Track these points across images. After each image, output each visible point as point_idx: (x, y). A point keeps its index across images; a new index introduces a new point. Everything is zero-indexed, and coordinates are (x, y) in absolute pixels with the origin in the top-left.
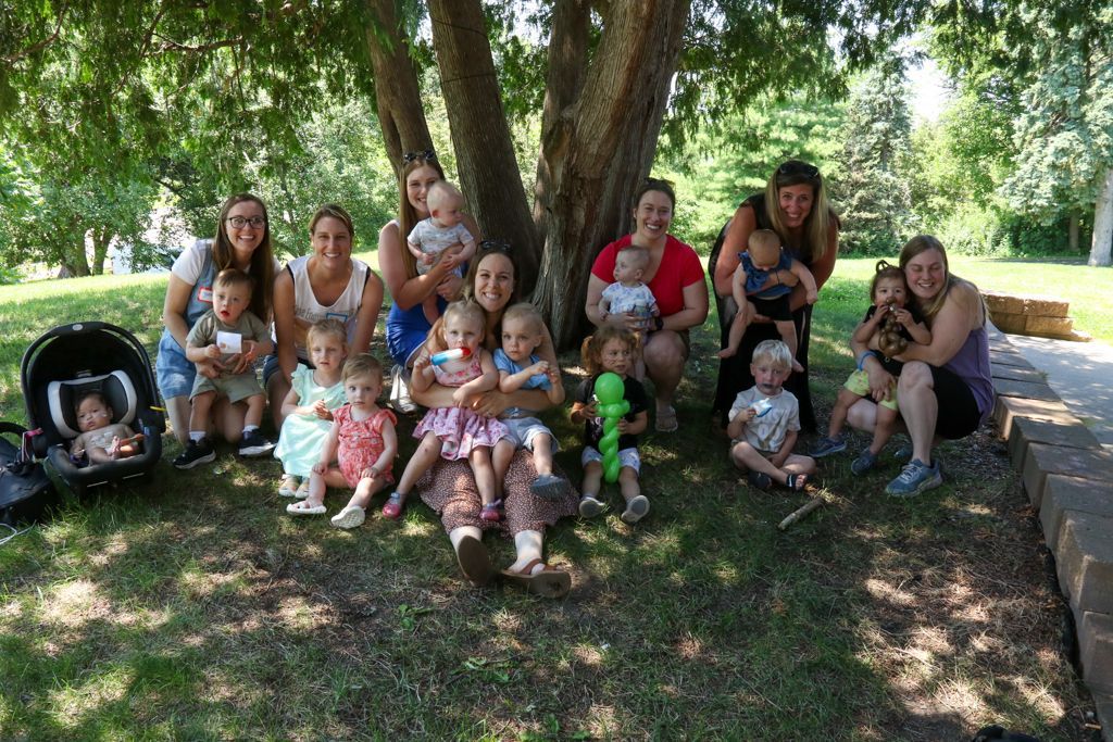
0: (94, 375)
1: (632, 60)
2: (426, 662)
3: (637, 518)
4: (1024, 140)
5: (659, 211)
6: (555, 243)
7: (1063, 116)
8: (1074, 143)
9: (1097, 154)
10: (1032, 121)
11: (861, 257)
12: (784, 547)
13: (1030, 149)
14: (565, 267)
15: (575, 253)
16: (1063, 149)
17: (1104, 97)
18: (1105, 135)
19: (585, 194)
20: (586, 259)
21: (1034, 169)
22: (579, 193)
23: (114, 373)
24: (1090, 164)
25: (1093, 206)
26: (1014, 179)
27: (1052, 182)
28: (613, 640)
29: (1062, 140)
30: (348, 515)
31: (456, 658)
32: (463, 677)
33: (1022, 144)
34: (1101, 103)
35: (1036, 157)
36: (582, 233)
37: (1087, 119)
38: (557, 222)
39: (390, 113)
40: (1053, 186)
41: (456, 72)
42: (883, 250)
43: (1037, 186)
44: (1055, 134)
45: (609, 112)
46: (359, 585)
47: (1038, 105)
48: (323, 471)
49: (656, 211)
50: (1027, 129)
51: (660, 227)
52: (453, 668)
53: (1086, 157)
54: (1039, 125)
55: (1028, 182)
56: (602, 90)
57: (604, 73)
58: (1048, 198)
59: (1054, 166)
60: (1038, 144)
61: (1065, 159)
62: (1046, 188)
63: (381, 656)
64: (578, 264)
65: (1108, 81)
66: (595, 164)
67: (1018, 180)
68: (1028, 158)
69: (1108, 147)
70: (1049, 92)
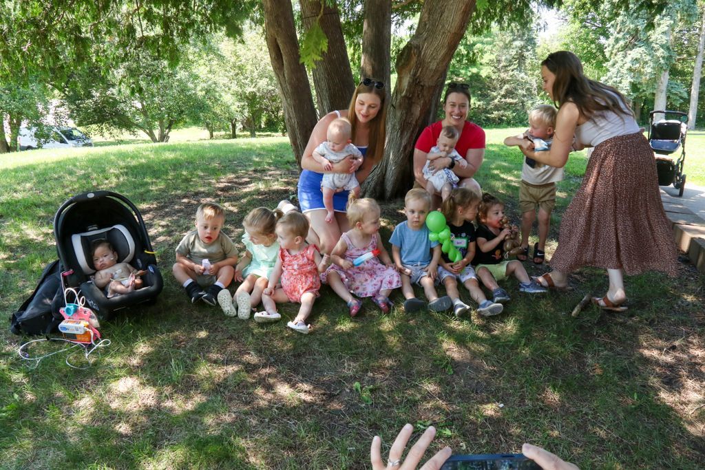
4: (612, 53)
5: (459, 106)
7: (635, 39)
8: (643, 55)
9: (657, 62)
10: (617, 40)
11: (507, 128)
13: (616, 58)
14: (401, 144)
15: (409, 135)
16: (636, 59)
17: (661, 26)
18: (662, 50)
19: (423, 96)
20: (415, 135)
21: (619, 71)
22: (418, 96)
23: (117, 227)
24: (653, 68)
25: (654, 94)
26: (606, 78)
27: (630, 79)
28: (504, 401)
29: (635, 53)
33: (611, 56)
34: (659, 30)
35: (620, 64)
37: (651, 40)
38: (399, 114)
39: (276, 39)
40: (630, 82)
41: (314, 11)
42: (520, 122)
43: (620, 82)
44: (631, 50)
45: (446, 41)
47: (620, 31)
48: (271, 293)
49: (457, 106)
50: (614, 45)
51: (460, 117)
53: (651, 64)
54: (622, 43)
55: (615, 79)
56: (443, 26)
57: (445, 14)
58: (627, 90)
59: (630, 70)
60: (621, 56)
61: (638, 65)
62: (626, 83)
64: (409, 143)
65: (664, 16)
66: (432, 76)
67: (609, 78)
68: (614, 64)
69: (663, 58)
70: (628, 22)
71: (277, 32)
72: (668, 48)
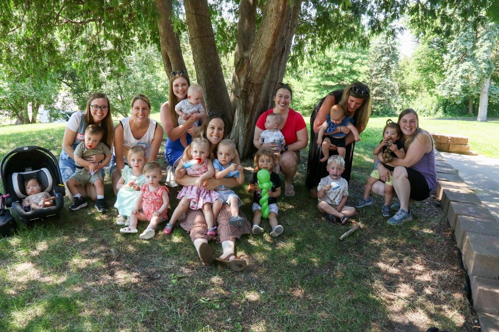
0: (33, 170)
1: (275, 31)
2: (182, 299)
3: (277, 235)
4: (448, 65)
5: (285, 97)
6: (240, 112)
7: (466, 55)
8: (471, 67)
9: (481, 72)
10: (452, 56)
11: (376, 117)
12: (342, 248)
13: (451, 69)
14: (245, 122)
15: (249, 116)
16: (466, 70)
17: (483, 47)
18: (484, 64)
19: (254, 90)
20: (254, 119)
21: (453, 78)
22: (251, 90)
23: (42, 169)
24: (478, 76)
25: (479, 95)
26: (444, 83)
27: (461, 84)
28: (266, 289)
29: (465, 65)
30: (147, 233)
31: (196, 297)
32: (199, 306)
33: (447, 67)
34: (482, 49)
35: (454, 73)
36: (253, 107)
37: (476, 56)
38: (241, 102)
39: (167, 53)
40: (461, 86)
41: (197, 35)
42: (386, 114)
43: (454, 86)
44: (462, 63)
45: (264, 54)
46: (153, 265)
47: (455, 50)
48: (136, 213)
49: (283, 97)
50: (450, 60)
51: (286, 104)
52: (195, 302)
53: (476, 73)
54: (455, 58)
55: (450, 84)
56: (262, 44)
57: (263, 36)
58: (459, 91)
59: (462, 77)
60: (455, 67)
61: (467, 74)
62: (458, 87)
63: (162, 297)
64: (250, 121)
65: (485, 40)
66: (258, 77)
67: (446, 83)
68: (450, 73)
69: (485, 69)
70: (460, 44)
71: (167, 48)
72: (489, 62)
